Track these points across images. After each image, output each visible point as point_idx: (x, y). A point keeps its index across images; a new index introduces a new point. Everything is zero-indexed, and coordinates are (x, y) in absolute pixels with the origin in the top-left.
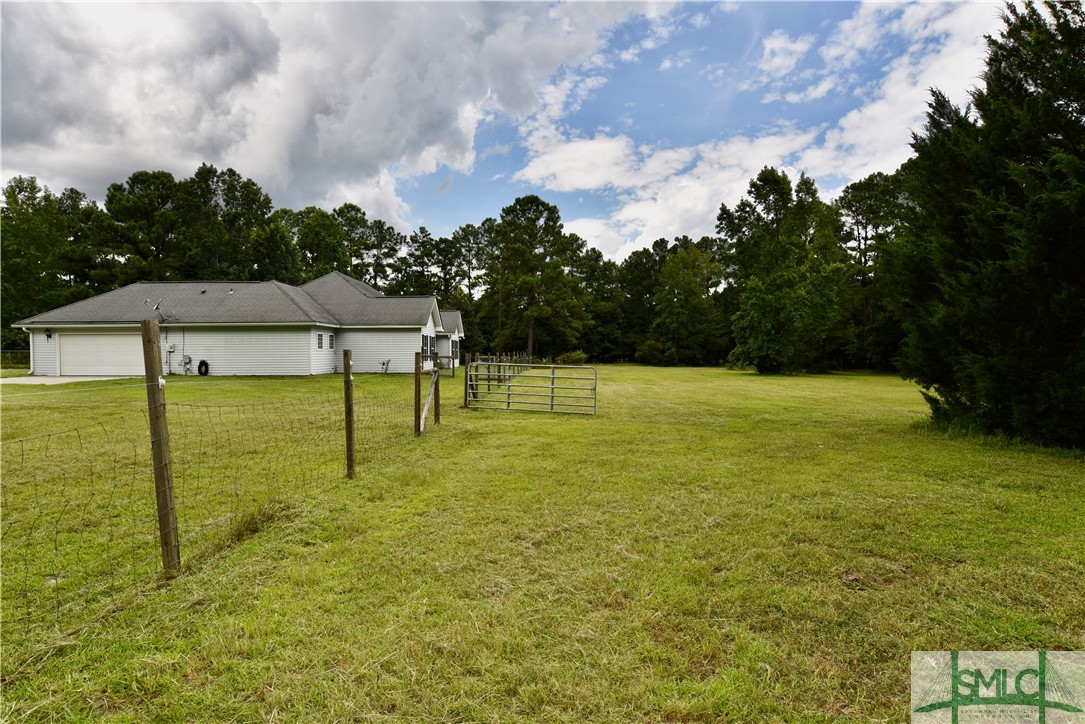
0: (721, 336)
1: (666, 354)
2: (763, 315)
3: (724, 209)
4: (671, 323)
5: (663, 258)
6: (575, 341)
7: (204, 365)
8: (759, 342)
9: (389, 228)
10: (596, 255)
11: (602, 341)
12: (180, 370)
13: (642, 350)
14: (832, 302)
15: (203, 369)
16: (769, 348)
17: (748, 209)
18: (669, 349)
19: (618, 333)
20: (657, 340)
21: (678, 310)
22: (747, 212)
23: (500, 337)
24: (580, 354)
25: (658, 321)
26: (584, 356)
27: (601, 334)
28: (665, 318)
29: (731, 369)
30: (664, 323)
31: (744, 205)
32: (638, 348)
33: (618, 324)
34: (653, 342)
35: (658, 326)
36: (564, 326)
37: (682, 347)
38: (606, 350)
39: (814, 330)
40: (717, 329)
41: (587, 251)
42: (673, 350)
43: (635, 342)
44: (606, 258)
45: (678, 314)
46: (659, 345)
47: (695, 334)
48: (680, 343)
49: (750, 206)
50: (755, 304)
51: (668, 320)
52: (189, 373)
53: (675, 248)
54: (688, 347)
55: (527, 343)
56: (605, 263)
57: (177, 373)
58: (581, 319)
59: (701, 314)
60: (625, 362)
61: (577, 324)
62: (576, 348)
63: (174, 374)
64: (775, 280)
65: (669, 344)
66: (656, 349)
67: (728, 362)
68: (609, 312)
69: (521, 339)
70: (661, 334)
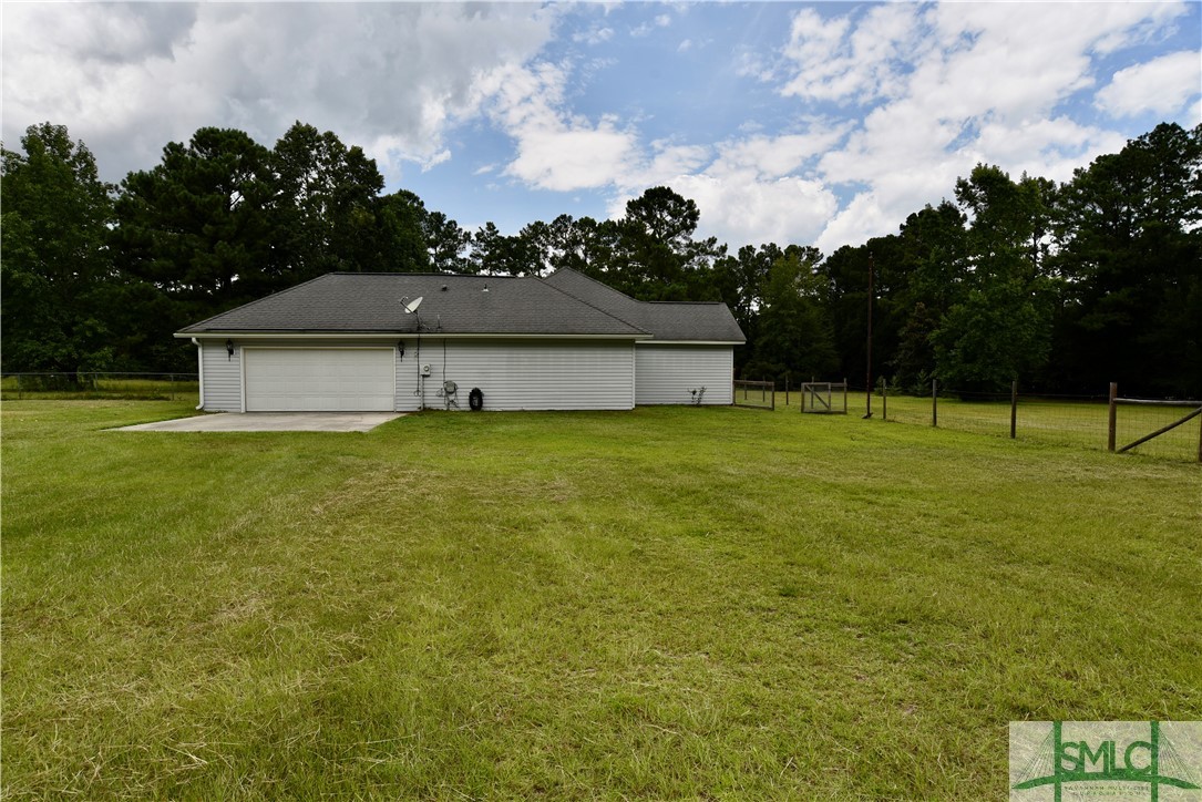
7: (476, 395)
9: (450, 223)
12: (440, 404)
15: (476, 402)
52: (452, 408)
57: (434, 406)
63: (430, 409)
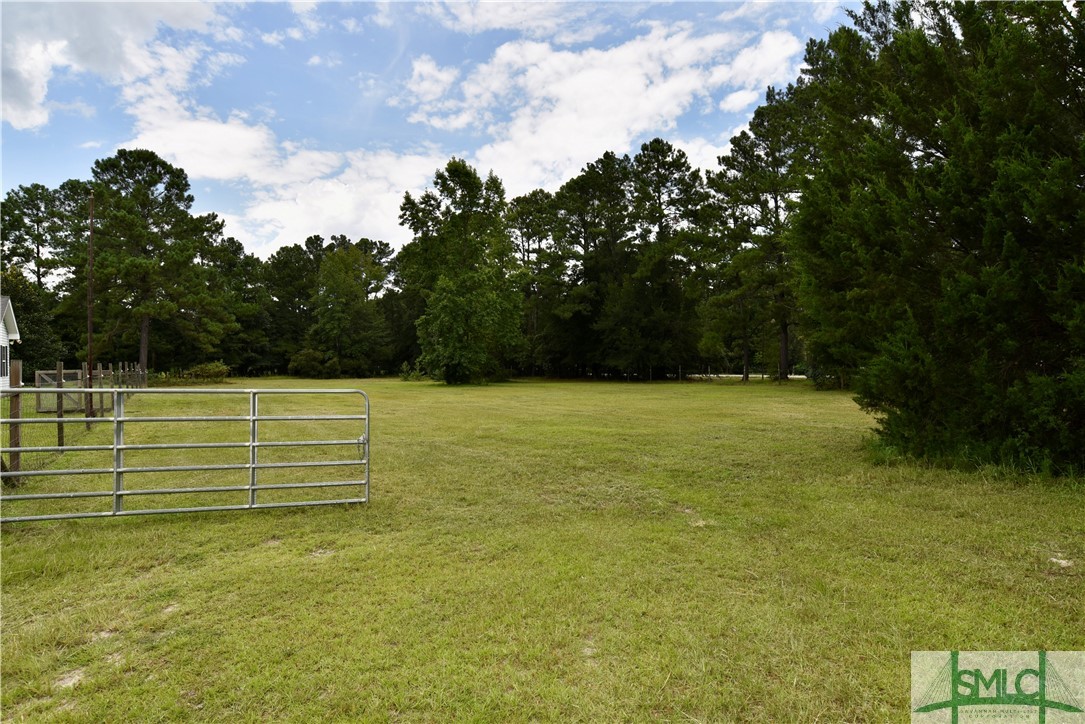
0: (387, 344)
1: (327, 365)
2: (454, 319)
3: (408, 198)
4: (332, 330)
5: (318, 258)
6: (211, 350)
8: (450, 350)
10: (234, 246)
11: (244, 349)
13: (296, 360)
14: (518, 307)
16: (462, 356)
17: (432, 202)
18: (330, 359)
19: (265, 341)
20: (315, 349)
21: (341, 315)
22: (431, 205)
23: (91, 343)
24: (220, 366)
25: (314, 327)
26: (224, 368)
27: (243, 341)
28: (324, 324)
29: (406, 379)
30: (323, 330)
31: (428, 198)
32: (293, 358)
33: (265, 330)
34: (311, 351)
35: (316, 332)
36: (196, 330)
37: (345, 356)
38: (249, 361)
39: (504, 336)
40: (382, 337)
41: (223, 240)
42: (335, 359)
43: (286, 351)
44: (248, 251)
45: (339, 319)
46: (319, 355)
47: (359, 342)
48: (343, 352)
49: (435, 200)
50: (446, 306)
51: (328, 326)
53: (331, 247)
54: (351, 357)
55: (138, 351)
56: (246, 257)
58: (221, 321)
59: (365, 320)
60: (274, 374)
61: (214, 326)
62: (211, 358)
64: (464, 281)
65: (330, 353)
66: (315, 359)
67: (402, 372)
68: (253, 315)
69: (126, 347)
70: (320, 342)
